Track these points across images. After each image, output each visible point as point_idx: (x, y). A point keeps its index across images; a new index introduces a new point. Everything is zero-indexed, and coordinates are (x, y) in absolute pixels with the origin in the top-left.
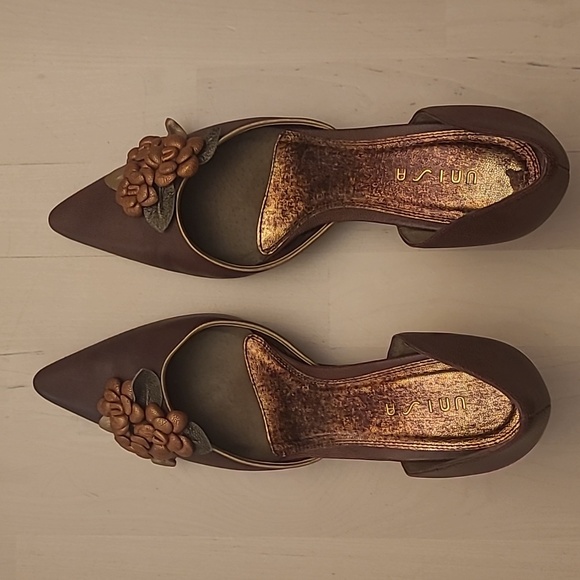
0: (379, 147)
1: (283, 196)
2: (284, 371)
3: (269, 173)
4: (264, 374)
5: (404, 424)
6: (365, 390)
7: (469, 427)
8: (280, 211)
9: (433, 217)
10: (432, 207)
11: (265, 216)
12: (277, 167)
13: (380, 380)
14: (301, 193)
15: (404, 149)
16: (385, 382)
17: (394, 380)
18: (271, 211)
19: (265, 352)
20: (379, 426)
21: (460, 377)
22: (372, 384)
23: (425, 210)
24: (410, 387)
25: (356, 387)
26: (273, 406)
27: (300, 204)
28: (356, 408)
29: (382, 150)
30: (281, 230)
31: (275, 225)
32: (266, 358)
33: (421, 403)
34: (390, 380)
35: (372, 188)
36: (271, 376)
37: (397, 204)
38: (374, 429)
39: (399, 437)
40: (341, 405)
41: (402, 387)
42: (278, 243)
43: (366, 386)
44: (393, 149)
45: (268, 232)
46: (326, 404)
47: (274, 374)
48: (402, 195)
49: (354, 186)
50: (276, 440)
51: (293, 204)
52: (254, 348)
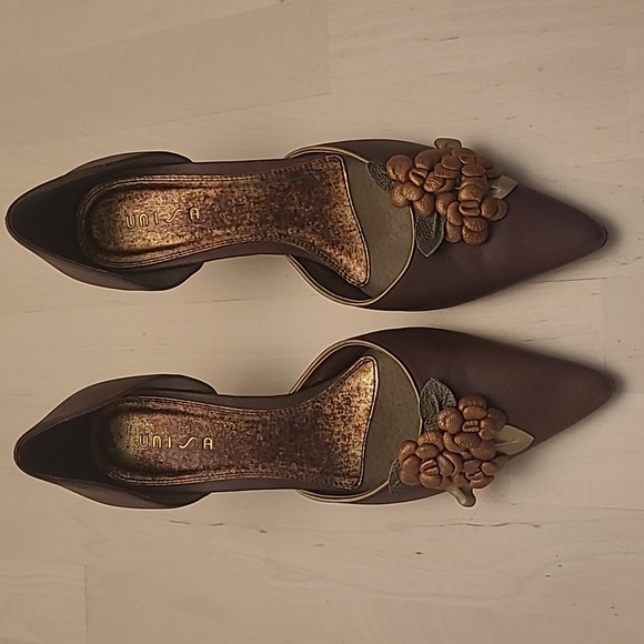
0: (233, 471)
1: (350, 420)
2: (323, 248)
3: (366, 444)
4: (348, 244)
5: (180, 200)
6: (219, 232)
7: (124, 200)
8: (352, 404)
9: (175, 403)
10: (176, 413)
11: (369, 397)
12: (358, 451)
13: (204, 243)
14: (327, 423)
15: (207, 468)
16: (198, 240)
17: (189, 243)
18: (364, 404)
19: (345, 268)
20: (206, 197)
21: (130, 246)
22: (210, 237)
23: (182, 409)
24: (173, 236)
25: (228, 234)
26: (339, 209)
27: (329, 411)
28: (231, 213)
29: (229, 467)
30: (353, 383)
31: (358, 389)
32: (345, 262)
33: (165, 220)
34: (193, 242)
35: (236, 430)
36: (338, 242)
37: (210, 415)
38: (211, 193)
39: (187, 187)
40: (248, 215)
41: (180, 236)
42: (355, 369)
43: (217, 236)
44: (218, 468)
45: (366, 380)
46: (267, 215)
47: (334, 244)
48: (205, 423)
49: (258, 432)
50: (336, 173)
51: (336, 411)
52: (358, 272)
